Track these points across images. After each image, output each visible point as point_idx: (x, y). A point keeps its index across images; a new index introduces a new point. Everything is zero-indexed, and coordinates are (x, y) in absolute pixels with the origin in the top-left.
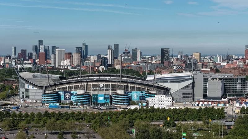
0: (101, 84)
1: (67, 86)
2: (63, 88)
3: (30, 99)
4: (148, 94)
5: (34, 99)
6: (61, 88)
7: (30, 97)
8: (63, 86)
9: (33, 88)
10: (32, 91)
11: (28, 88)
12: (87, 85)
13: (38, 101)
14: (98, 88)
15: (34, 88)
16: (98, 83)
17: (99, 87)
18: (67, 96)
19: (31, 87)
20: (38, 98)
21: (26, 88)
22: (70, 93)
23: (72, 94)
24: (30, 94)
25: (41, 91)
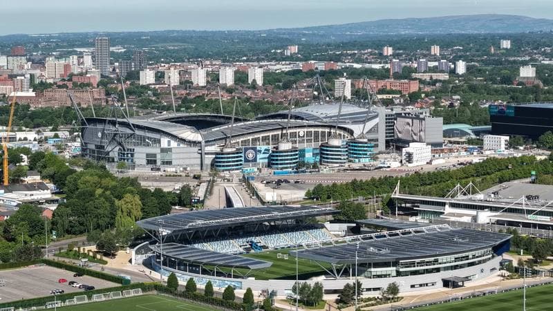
0: (302, 132)
1: (250, 138)
2: (242, 142)
3: (174, 166)
4: (355, 143)
5: (181, 166)
6: (238, 143)
7: (174, 163)
8: (242, 139)
9: (178, 145)
10: (178, 150)
11: (169, 145)
12: (282, 134)
13: (188, 169)
14: (298, 139)
15: (181, 145)
16: (297, 130)
17: (299, 136)
18: (250, 156)
19: (174, 144)
20: (188, 163)
21: (162, 146)
22: (254, 149)
23: (260, 151)
24: (174, 157)
25: (196, 149)
